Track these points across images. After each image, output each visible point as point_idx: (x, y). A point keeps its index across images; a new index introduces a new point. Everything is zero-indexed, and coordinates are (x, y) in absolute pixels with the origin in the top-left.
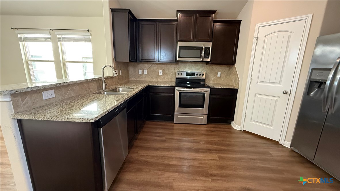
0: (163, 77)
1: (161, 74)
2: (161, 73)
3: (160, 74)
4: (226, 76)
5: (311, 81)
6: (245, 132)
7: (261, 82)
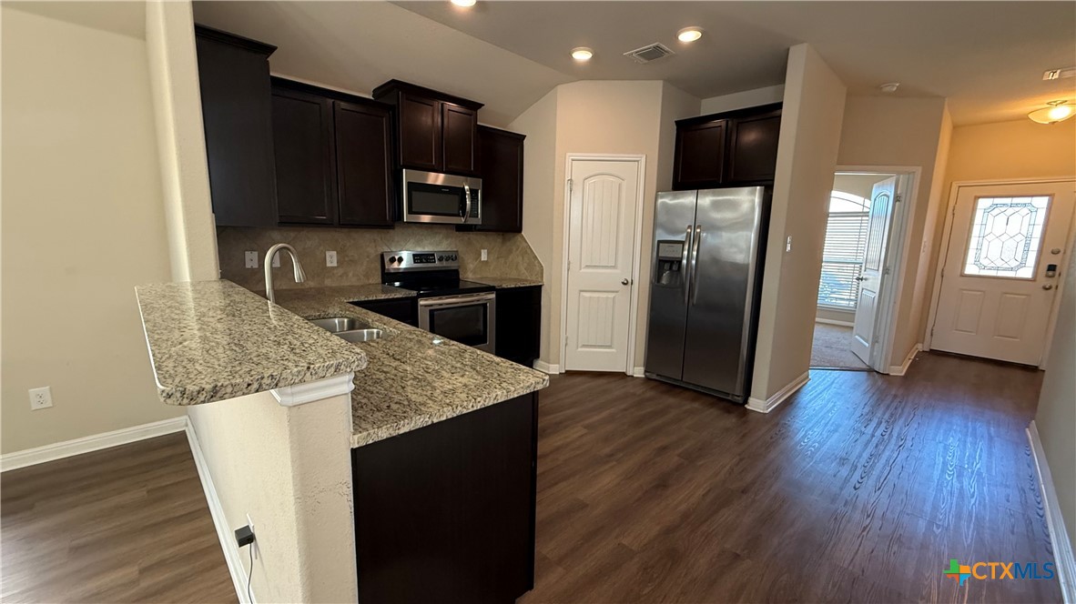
0: (341, 271)
1: (335, 264)
2: (332, 259)
3: (329, 265)
4: (498, 258)
5: (660, 261)
6: (569, 373)
7: (587, 266)
